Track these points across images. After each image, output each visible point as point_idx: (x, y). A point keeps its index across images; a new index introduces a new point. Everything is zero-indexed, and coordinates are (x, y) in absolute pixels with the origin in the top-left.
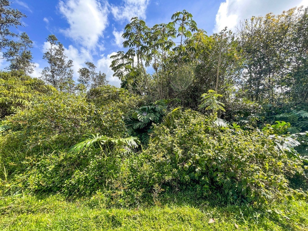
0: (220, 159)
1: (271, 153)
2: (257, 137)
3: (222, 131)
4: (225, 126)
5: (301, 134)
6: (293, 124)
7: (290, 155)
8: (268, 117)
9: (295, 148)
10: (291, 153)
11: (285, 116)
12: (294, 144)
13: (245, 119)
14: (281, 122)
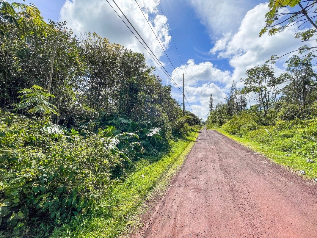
0: (46, 176)
1: (100, 154)
2: (91, 141)
3: (56, 140)
4: (59, 133)
5: (121, 134)
6: (117, 128)
7: (113, 152)
8: (103, 123)
9: (117, 146)
10: (114, 151)
11: (113, 122)
12: (116, 142)
13: (86, 125)
14: (110, 127)
